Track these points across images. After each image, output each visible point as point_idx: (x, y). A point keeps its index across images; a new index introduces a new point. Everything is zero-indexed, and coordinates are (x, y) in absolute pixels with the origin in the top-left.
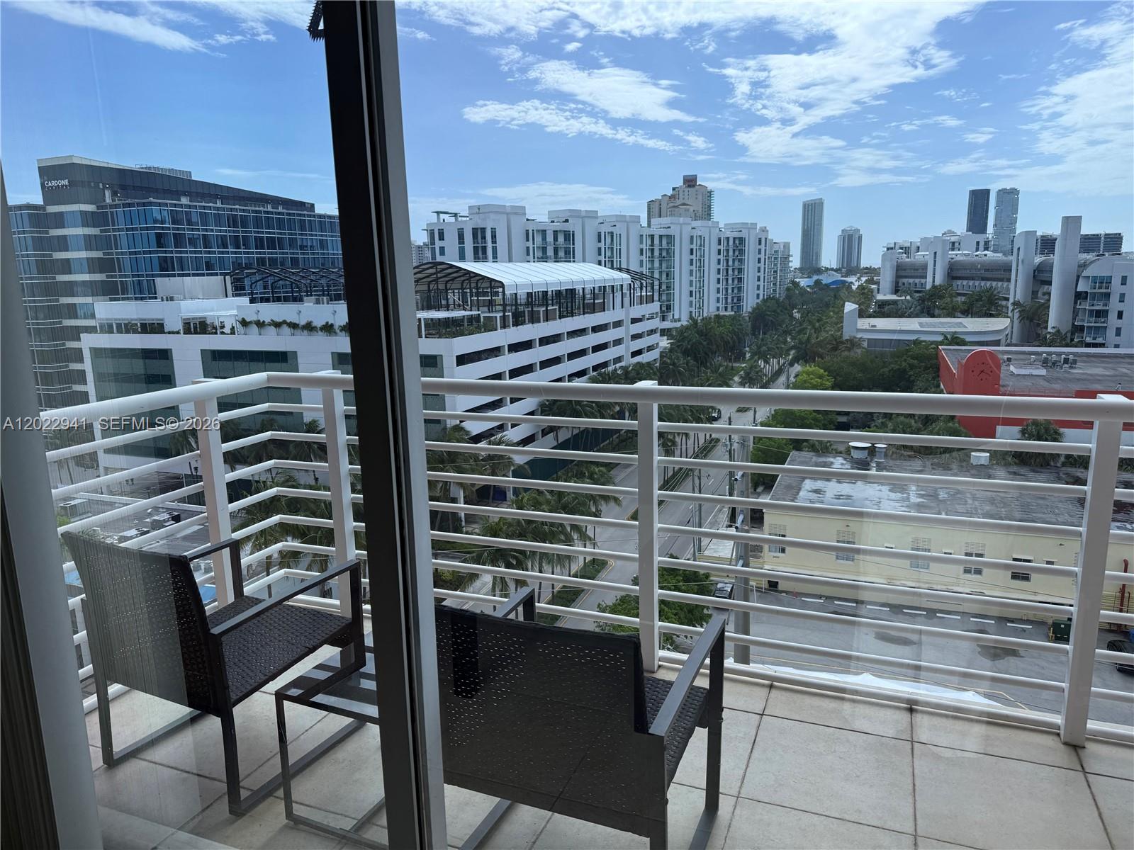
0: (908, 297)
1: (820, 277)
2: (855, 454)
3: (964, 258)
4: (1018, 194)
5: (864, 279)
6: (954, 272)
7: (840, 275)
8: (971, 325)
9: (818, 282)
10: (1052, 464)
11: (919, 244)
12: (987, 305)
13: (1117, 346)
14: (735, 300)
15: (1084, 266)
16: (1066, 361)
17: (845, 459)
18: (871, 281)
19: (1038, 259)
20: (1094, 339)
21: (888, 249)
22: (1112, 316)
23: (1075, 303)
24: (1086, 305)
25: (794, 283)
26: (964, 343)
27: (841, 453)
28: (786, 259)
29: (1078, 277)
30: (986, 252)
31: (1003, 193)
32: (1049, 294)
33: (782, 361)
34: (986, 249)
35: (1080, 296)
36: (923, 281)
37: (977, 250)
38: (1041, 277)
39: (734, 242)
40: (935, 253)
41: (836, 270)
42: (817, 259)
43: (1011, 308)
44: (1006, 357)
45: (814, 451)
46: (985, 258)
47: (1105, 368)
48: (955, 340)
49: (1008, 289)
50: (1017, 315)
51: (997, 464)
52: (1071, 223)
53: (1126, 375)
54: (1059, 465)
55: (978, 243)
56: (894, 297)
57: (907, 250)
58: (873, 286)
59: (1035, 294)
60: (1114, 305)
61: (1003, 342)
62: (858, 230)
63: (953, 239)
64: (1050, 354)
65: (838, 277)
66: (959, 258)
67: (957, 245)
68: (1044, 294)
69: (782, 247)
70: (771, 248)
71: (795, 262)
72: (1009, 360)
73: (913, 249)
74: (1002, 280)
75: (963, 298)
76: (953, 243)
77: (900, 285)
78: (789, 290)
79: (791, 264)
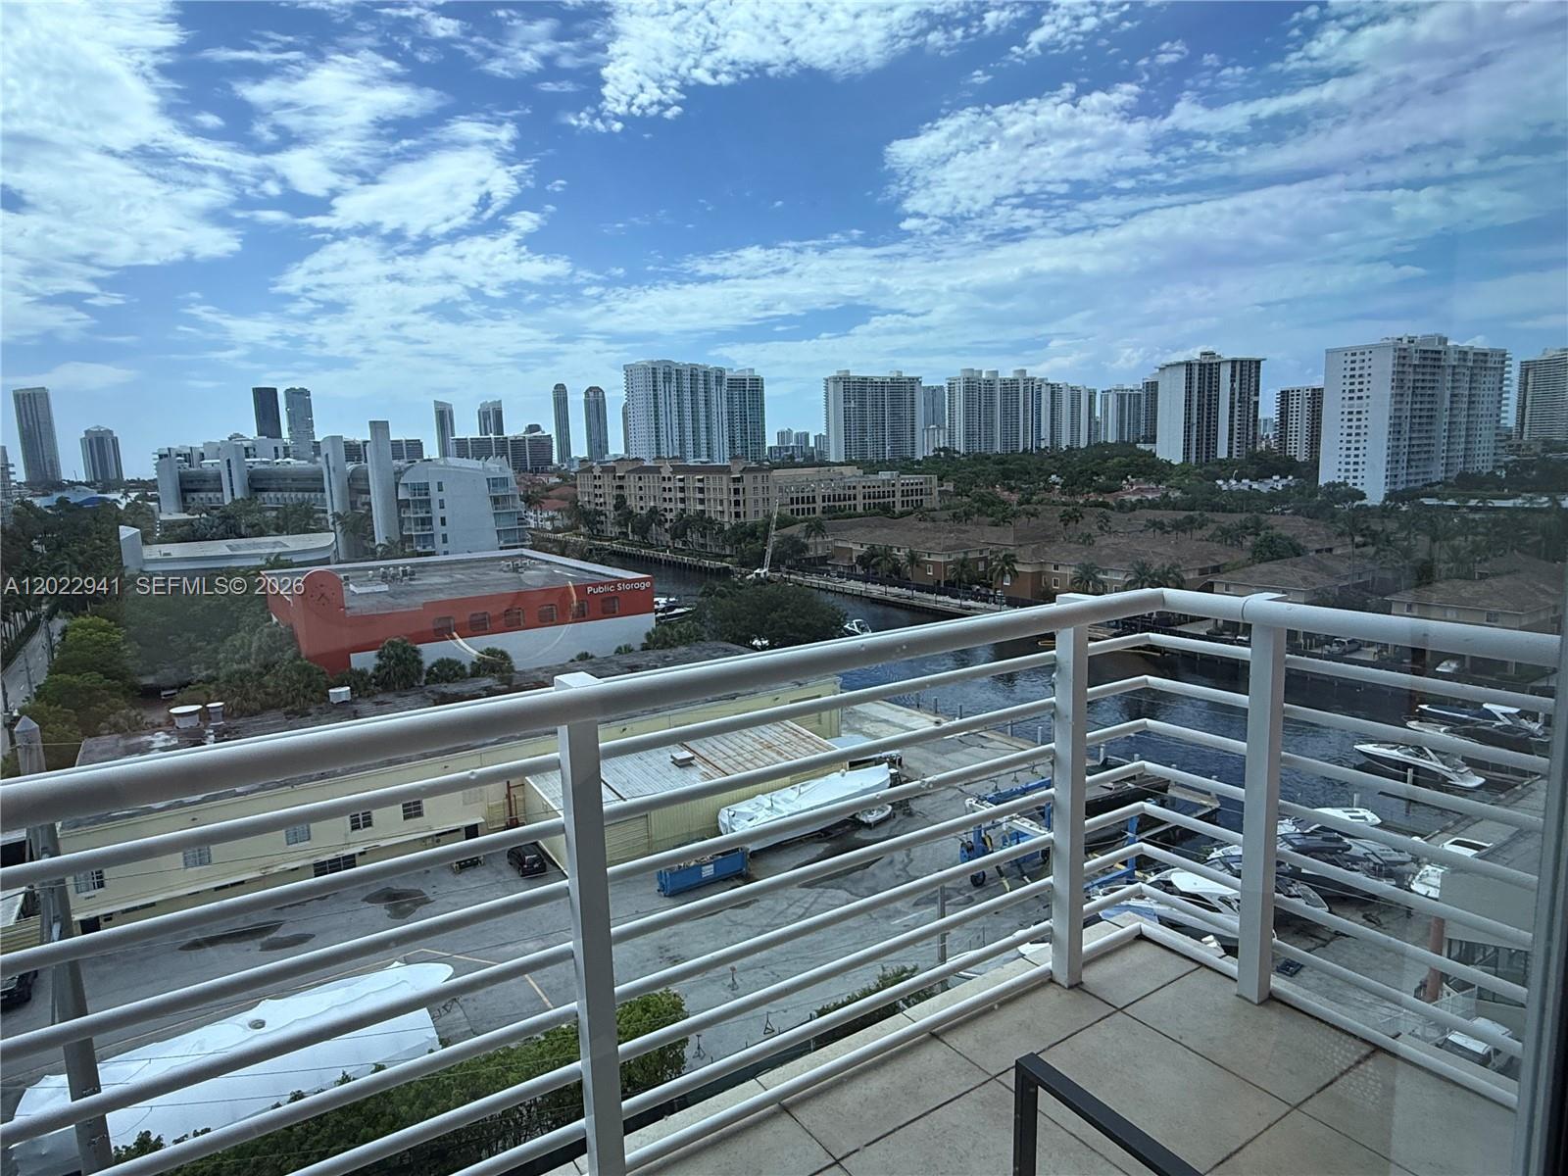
0: (204, 515)
1: (65, 494)
2: (181, 724)
3: (264, 467)
4: (309, 395)
5: (133, 495)
6: (257, 483)
7: (95, 491)
8: (293, 543)
9: (62, 502)
10: (416, 684)
11: (202, 450)
12: (302, 520)
13: (446, 553)
15: (399, 473)
16: (405, 573)
17: (168, 733)
18: (144, 497)
19: (350, 467)
20: (424, 547)
21: (161, 457)
22: (437, 522)
23: (399, 512)
24: (410, 514)
25: (23, 503)
26: (291, 565)
27: (159, 726)
28: (4, 469)
29: (397, 484)
30: (288, 459)
31: (290, 392)
32: (369, 504)
33: (30, 615)
34: (287, 456)
35: (403, 505)
36: (219, 495)
37: (277, 458)
38: (357, 486)
40: (229, 461)
41: (87, 484)
42: (52, 470)
43: (331, 520)
44: (342, 576)
45: (117, 732)
46: (289, 466)
47: (441, 576)
48: (279, 562)
49: (324, 500)
50: (339, 528)
51: (360, 696)
52: (379, 427)
53: (461, 581)
54: (422, 684)
55: (276, 449)
56: (185, 516)
57: (188, 458)
58: (152, 504)
59: (353, 505)
60: (437, 513)
61: (332, 559)
62: (111, 432)
63: (245, 444)
64: (387, 567)
65: (94, 494)
66: (258, 467)
67: (251, 451)
68: (363, 504)
71: (19, 474)
72: (346, 578)
73: (196, 457)
74: (315, 491)
75: (274, 514)
76: (246, 449)
77: (189, 500)
78: (15, 512)
79: (12, 477)
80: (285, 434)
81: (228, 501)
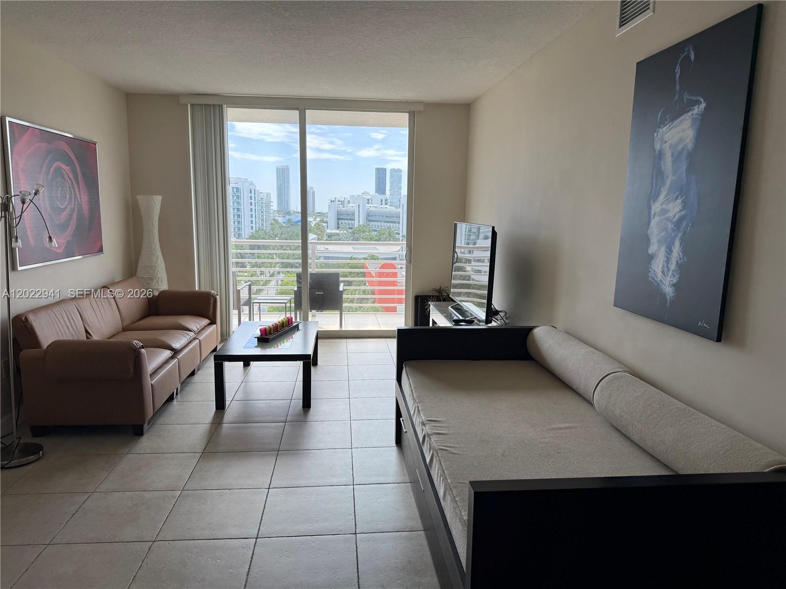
0: (345, 232)
1: (291, 217)
3: (375, 209)
4: (401, 172)
5: (318, 220)
6: (370, 217)
8: (382, 249)
9: (289, 221)
11: (349, 199)
12: (388, 238)
14: (236, 230)
18: (322, 221)
21: (331, 201)
25: (274, 220)
26: (378, 259)
28: (268, 204)
30: (386, 206)
31: (393, 171)
34: (386, 204)
36: (353, 222)
37: (382, 204)
39: (233, 190)
40: (359, 205)
42: (287, 205)
46: (386, 209)
48: (373, 257)
49: (399, 228)
55: (382, 200)
56: (337, 231)
57: (342, 203)
58: (324, 224)
61: (398, 258)
63: (368, 197)
66: (372, 209)
67: (370, 201)
69: (265, 196)
70: (258, 197)
71: (274, 206)
73: (346, 202)
74: (395, 223)
75: (376, 232)
76: (368, 200)
77: (340, 224)
78: (272, 224)
79: (272, 208)
80: (388, 192)
81: (356, 225)
